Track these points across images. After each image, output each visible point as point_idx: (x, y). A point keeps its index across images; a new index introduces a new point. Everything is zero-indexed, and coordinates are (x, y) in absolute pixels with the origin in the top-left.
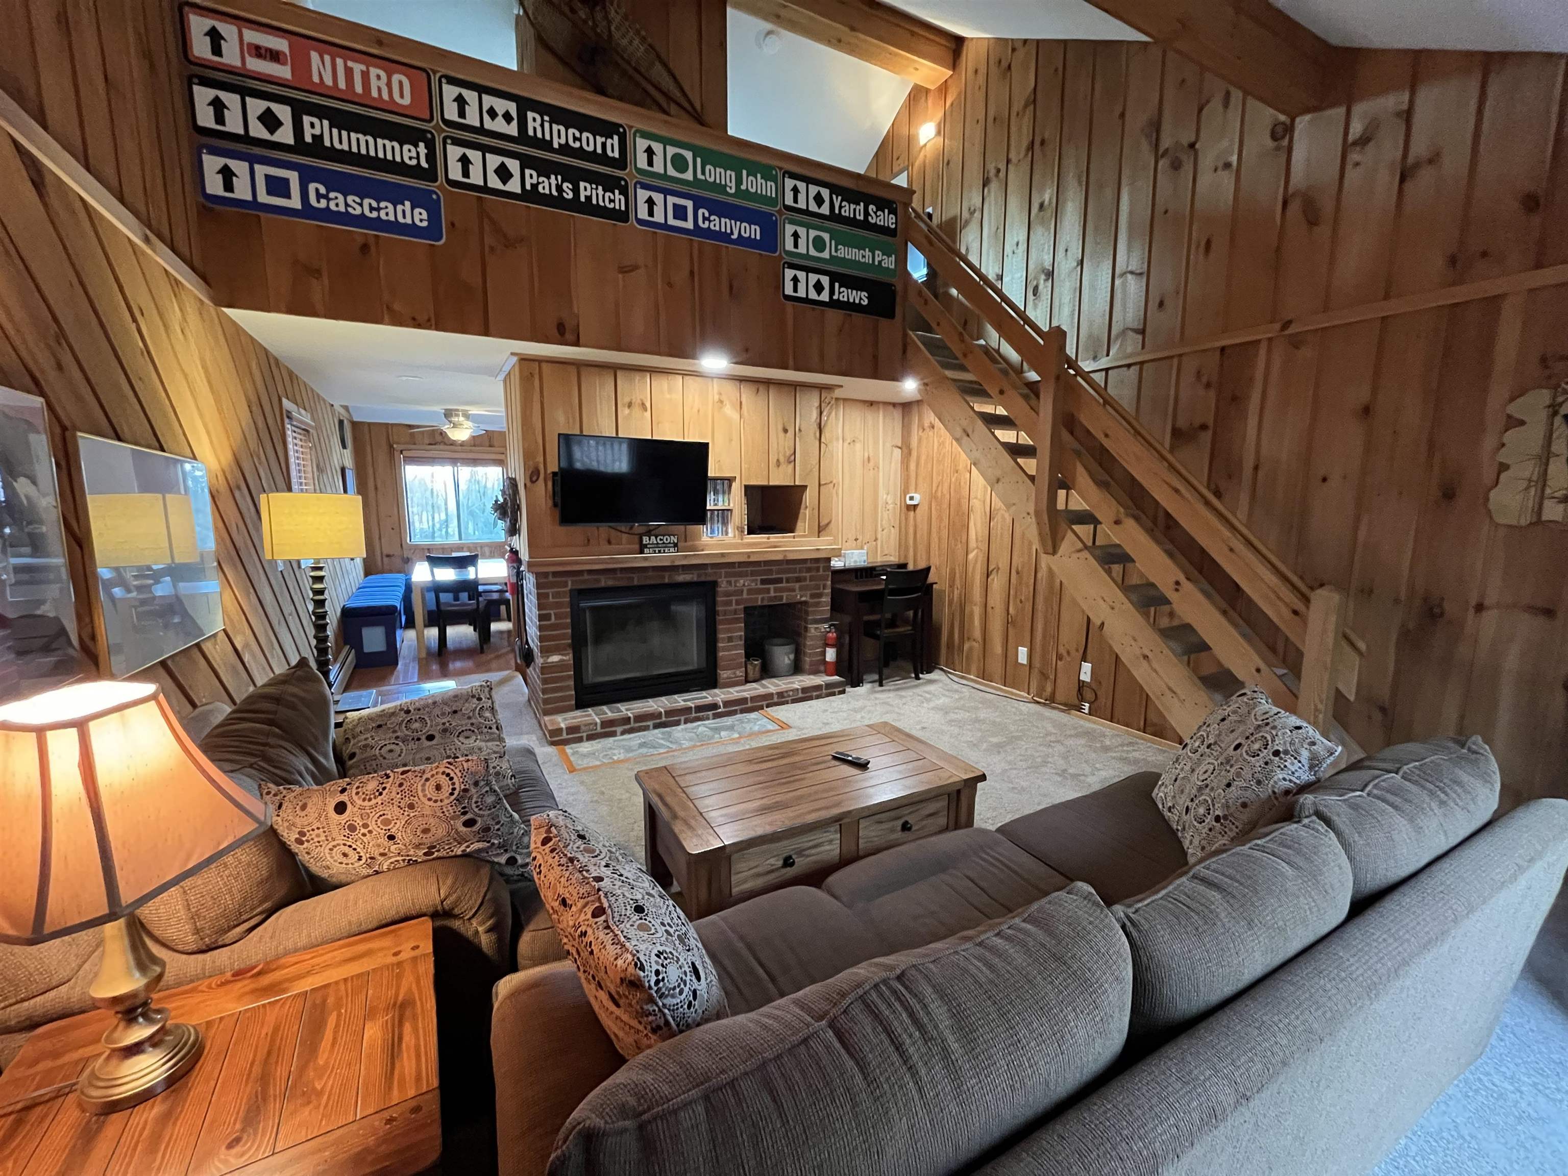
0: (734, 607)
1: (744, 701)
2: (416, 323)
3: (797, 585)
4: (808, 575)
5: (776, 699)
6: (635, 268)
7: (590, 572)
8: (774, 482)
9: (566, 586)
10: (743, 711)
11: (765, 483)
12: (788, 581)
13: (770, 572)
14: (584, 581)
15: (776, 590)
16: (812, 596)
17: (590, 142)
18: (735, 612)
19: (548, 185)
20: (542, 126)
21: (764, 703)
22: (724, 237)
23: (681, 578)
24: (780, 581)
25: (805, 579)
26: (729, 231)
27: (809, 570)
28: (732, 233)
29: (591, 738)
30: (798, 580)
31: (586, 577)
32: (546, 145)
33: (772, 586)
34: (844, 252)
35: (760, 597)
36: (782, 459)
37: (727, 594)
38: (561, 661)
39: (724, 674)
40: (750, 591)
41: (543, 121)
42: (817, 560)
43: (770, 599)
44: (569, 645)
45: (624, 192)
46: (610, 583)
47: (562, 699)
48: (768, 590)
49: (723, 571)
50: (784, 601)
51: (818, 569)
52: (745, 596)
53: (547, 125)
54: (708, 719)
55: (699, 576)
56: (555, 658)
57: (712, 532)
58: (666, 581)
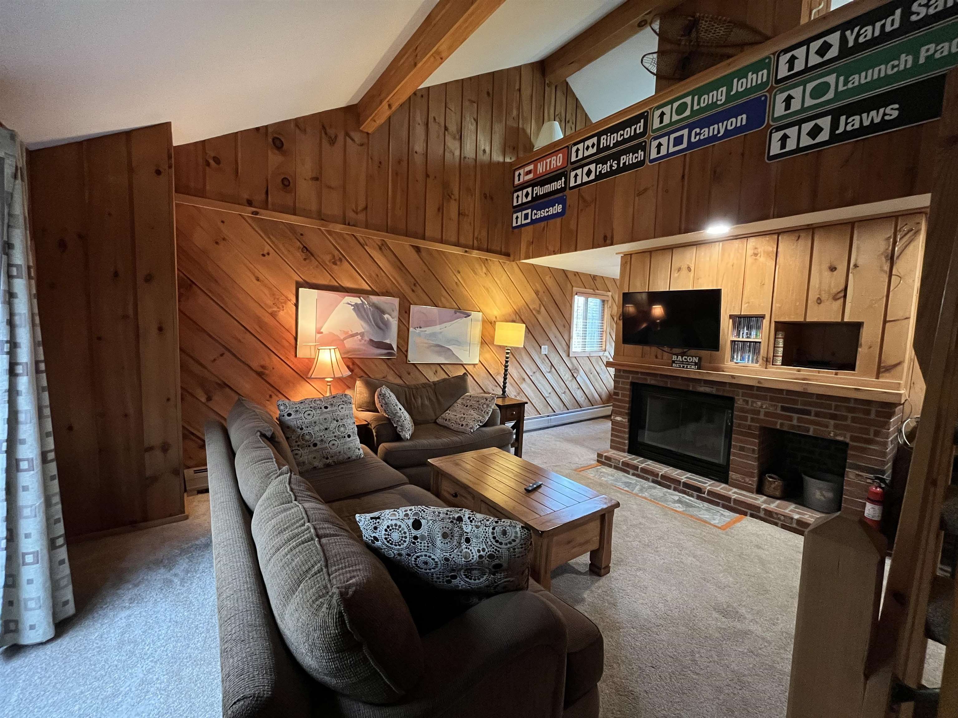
0: (749, 423)
1: (727, 499)
2: (555, 253)
3: (832, 422)
4: (850, 415)
5: (762, 514)
6: (646, 190)
7: (642, 373)
8: (811, 318)
9: (629, 379)
10: (724, 507)
11: (801, 319)
12: (817, 414)
13: (795, 402)
14: (638, 378)
15: (799, 419)
16: (853, 439)
17: (628, 132)
18: (750, 427)
19: (605, 168)
20: (607, 140)
21: (749, 512)
22: (714, 138)
23: (702, 389)
24: (808, 413)
25: (845, 418)
26: (716, 133)
27: (851, 410)
28: (719, 132)
29: (616, 468)
30: (833, 417)
31: (639, 376)
32: (608, 148)
33: (795, 416)
34: (856, 80)
35: (780, 421)
36: (824, 297)
37: (742, 410)
38: (621, 421)
39: (733, 475)
40: (767, 414)
41: (607, 136)
42: (868, 402)
43: (793, 427)
44: (626, 413)
45: (644, 150)
46: (653, 382)
47: (619, 443)
48: (791, 419)
49: (741, 391)
50: (811, 433)
51: (868, 412)
52: (762, 416)
53: (609, 137)
54: (692, 496)
55: (717, 390)
56: (619, 419)
57: (743, 359)
58: (691, 389)
